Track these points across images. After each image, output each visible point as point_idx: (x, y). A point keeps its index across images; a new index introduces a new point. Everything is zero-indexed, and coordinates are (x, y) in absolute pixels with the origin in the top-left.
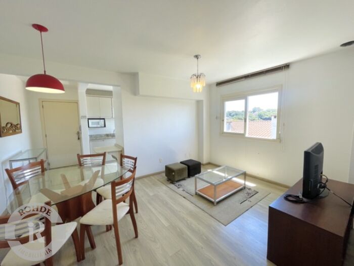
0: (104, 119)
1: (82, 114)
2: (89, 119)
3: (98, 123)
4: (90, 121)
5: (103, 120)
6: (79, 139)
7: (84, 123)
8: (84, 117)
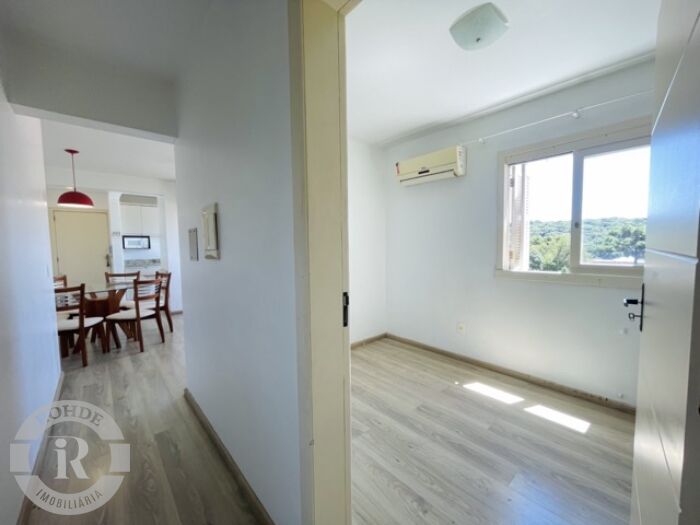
0: (148, 237)
1: (113, 229)
2: (124, 237)
3: (139, 243)
4: (126, 239)
5: (146, 240)
6: (108, 265)
7: (116, 242)
8: (117, 233)
